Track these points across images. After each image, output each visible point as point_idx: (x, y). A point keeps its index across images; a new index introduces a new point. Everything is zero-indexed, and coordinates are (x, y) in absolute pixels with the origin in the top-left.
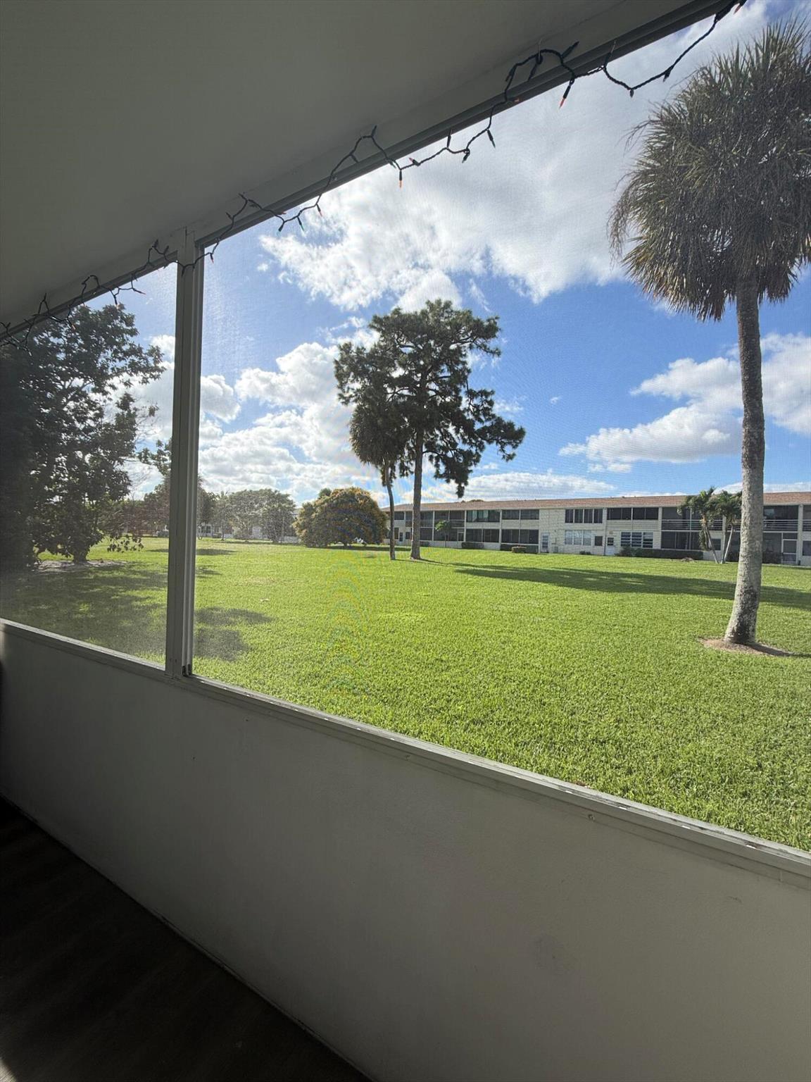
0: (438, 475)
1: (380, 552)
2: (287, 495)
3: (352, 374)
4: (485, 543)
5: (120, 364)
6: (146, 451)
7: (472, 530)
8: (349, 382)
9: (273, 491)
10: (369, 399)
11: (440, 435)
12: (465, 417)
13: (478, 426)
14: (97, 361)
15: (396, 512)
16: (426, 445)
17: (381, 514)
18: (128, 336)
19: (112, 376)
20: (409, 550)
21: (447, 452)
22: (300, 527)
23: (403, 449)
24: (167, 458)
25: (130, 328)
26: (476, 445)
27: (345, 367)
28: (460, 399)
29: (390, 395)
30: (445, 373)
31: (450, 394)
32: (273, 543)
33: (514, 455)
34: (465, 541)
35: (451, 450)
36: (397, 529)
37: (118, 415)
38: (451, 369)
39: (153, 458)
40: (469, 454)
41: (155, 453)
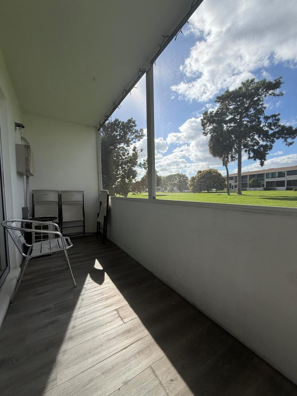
0: (249, 158)
1: (223, 193)
2: (185, 175)
3: (208, 123)
4: (277, 188)
5: (133, 137)
6: (140, 163)
7: (269, 182)
8: (207, 127)
9: (180, 174)
10: (216, 131)
11: (250, 140)
12: (263, 130)
13: (271, 132)
14: (127, 137)
15: (230, 177)
16: (243, 146)
17: (223, 179)
18: (134, 127)
19: (131, 141)
20: (236, 192)
21: (254, 147)
22: (190, 186)
23: (232, 149)
24: (147, 164)
25: (134, 125)
26: (270, 141)
27: (205, 121)
28: (261, 122)
29: (225, 128)
30: (252, 111)
31: (255, 121)
32: (181, 192)
33: (293, 142)
34: (265, 187)
35: (256, 146)
36: (230, 184)
37: (133, 153)
38: (255, 109)
39: (143, 165)
40: (266, 146)
41: (143, 164)
